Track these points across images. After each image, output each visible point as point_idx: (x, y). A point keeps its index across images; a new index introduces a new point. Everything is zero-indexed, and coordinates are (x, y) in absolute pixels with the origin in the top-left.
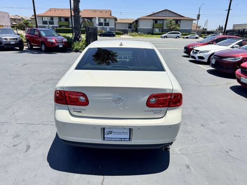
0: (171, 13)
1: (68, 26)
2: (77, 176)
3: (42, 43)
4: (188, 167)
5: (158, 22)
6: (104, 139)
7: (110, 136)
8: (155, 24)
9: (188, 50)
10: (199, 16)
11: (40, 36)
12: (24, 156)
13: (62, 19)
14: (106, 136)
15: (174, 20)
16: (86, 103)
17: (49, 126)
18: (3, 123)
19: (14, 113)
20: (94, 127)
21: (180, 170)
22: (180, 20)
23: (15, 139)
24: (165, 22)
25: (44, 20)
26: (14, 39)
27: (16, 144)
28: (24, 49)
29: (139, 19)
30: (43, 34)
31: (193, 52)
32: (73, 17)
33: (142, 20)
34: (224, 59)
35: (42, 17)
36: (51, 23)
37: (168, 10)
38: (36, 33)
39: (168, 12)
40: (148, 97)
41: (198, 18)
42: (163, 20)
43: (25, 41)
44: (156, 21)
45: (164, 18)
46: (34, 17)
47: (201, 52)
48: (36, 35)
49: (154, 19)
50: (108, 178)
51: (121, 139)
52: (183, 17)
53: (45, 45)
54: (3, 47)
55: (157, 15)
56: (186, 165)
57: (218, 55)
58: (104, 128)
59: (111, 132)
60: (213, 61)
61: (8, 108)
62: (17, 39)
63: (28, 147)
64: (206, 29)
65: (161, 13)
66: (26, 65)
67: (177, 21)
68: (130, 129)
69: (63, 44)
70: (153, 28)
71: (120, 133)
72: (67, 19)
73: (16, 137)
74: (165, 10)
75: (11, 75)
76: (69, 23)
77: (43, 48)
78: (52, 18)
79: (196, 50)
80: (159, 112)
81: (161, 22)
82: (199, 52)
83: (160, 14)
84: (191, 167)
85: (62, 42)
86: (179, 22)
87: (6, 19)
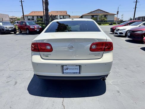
1: (42, 21)
2: (46, 98)
3: (27, 29)
4: (119, 92)
5: (94, 17)
6: (63, 73)
7: (67, 71)
9: (113, 30)
10: (118, 12)
11: (26, 25)
12: (13, 88)
13: (39, 17)
14: (64, 71)
15: (104, 15)
16: (51, 50)
17: (29, 71)
18: (2, 70)
19: (8, 65)
20: (57, 65)
21: (113, 94)
22: (107, 15)
23: (8, 78)
24: (98, 17)
25: (28, 18)
26: (11, 27)
27: (8, 81)
28: (17, 33)
29: (83, 15)
30: (28, 24)
31: (116, 30)
32: (45, 16)
33: (85, 16)
34: (135, 32)
35: (27, 16)
36: (33, 19)
37: (99, 10)
38: (24, 24)
39: (99, 11)
40: (90, 44)
41: (118, 13)
42: (97, 15)
43: (18, 29)
45: (97, 14)
46: (23, 17)
47: (121, 30)
48: (23, 25)
49: (91, 15)
50: (66, 100)
51: (74, 73)
52: (109, 13)
53: (29, 30)
54: (5, 32)
55: (93, 13)
56: (117, 91)
57: (131, 30)
58: (63, 66)
59: (67, 69)
60: (129, 34)
61: (5, 62)
62: (12, 27)
63: (16, 83)
64: (122, 20)
65: (96, 11)
66: (18, 41)
67: (105, 16)
68: (80, 66)
69: (39, 29)
71: (73, 69)
72: (41, 17)
73: (9, 77)
74: (98, 10)
75: (8, 46)
76: (43, 19)
77: (28, 32)
78: (33, 17)
79: (118, 29)
80: (98, 55)
81: (96, 17)
82: (119, 30)
83: (95, 12)
84: (120, 92)
85: (39, 28)
87: (7, 18)
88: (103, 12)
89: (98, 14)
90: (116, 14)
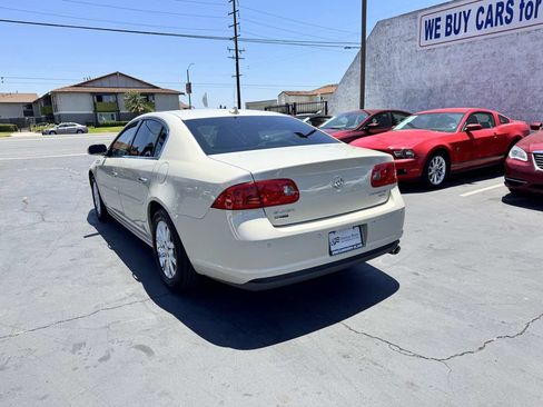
0: (129, 80)
5: (105, 98)
8: (99, 105)
10: (189, 86)
15: (142, 94)
16: (294, 198)
22: (153, 94)
24: (122, 99)
29: (54, 93)
37: (121, 74)
39: (122, 79)
41: (189, 90)
42: (116, 94)
44: (99, 97)
45: (117, 90)
49: (93, 94)
55: (96, 84)
65: (107, 79)
67: (147, 95)
70: (95, 111)
74: (116, 74)
81: (112, 99)
83: (106, 83)
86: (151, 98)
88: (138, 85)
89: (121, 90)
90: (185, 91)
